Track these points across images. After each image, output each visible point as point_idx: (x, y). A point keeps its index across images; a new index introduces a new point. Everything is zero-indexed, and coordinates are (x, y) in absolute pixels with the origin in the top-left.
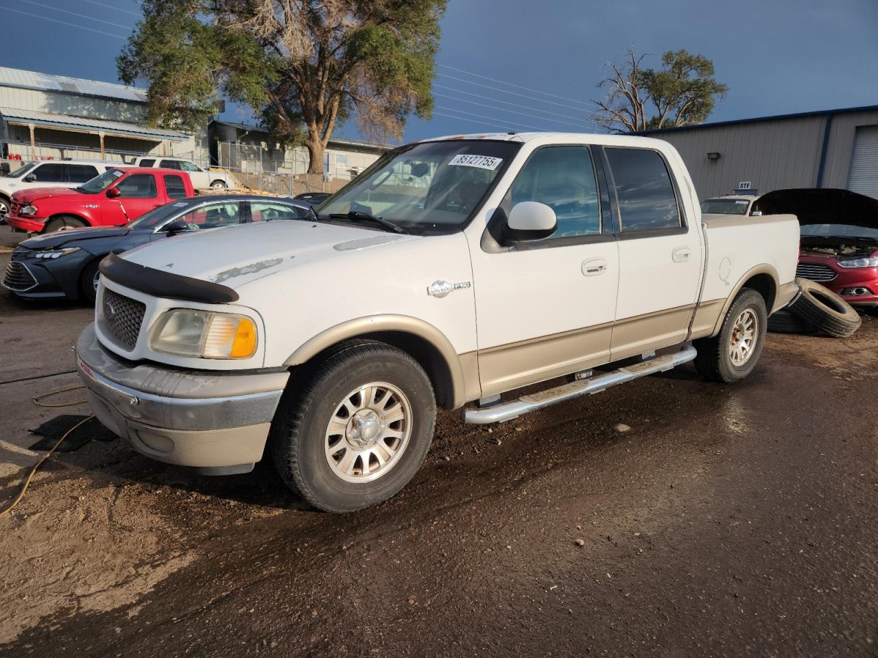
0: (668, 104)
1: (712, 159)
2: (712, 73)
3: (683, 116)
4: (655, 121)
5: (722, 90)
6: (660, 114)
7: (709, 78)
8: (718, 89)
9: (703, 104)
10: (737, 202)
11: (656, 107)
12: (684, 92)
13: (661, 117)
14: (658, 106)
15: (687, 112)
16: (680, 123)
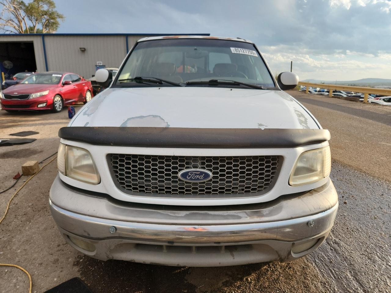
0: (36, 20)
1: (82, 51)
2: (55, 7)
3: (45, 28)
4: (32, 29)
5: (62, 17)
6: (34, 25)
7: (54, 10)
8: (60, 17)
9: (54, 23)
10: (113, 71)
11: (30, 21)
12: (43, 15)
13: (34, 27)
14: (31, 21)
15: (46, 26)
16: (45, 32)
